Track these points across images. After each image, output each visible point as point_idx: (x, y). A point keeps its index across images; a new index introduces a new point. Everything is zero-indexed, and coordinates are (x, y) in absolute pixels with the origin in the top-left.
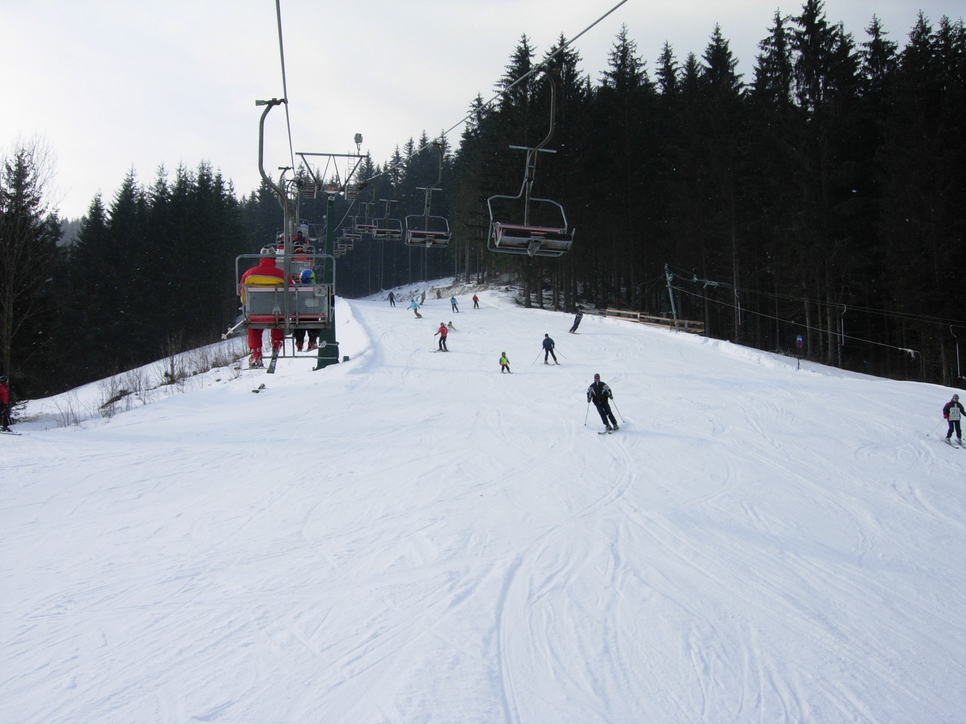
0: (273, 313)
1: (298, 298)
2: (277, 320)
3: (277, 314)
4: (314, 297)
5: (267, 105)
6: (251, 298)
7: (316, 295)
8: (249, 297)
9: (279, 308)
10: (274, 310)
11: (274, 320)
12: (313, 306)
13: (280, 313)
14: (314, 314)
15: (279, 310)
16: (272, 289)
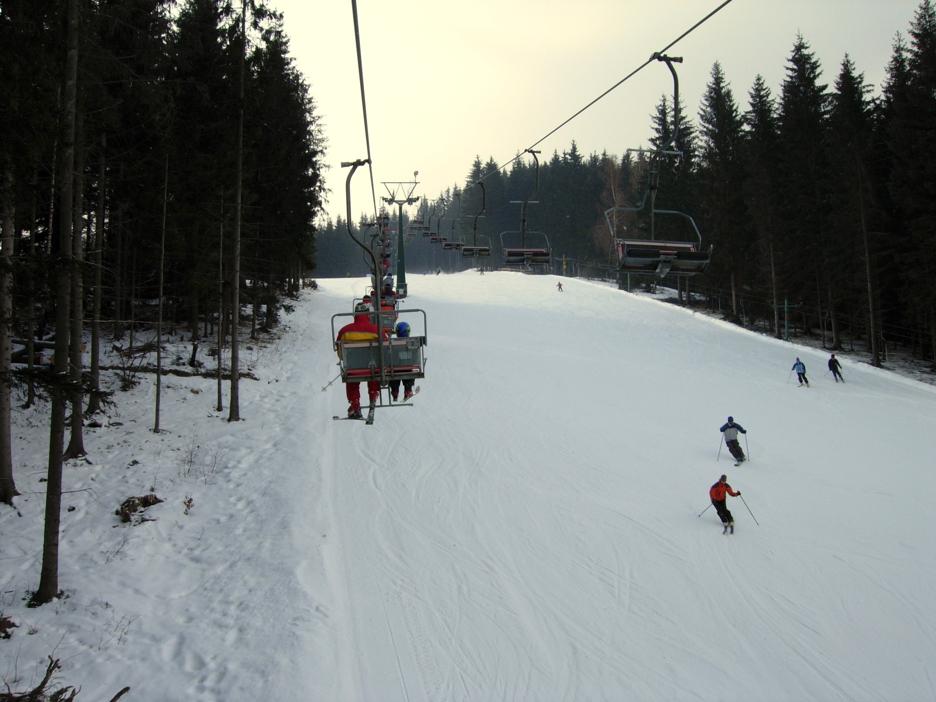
0: (369, 367)
1: (392, 351)
2: (373, 372)
3: (373, 368)
4: (407, 349)
5: (352, 166)
6: (347, 353)
7: (409, 347)
10: (370, 364)
11: (371, 373)
12: (406, 358)
13: (376, 366)
14: (408, 366)
15: (375, 363)
16: (367, 345)
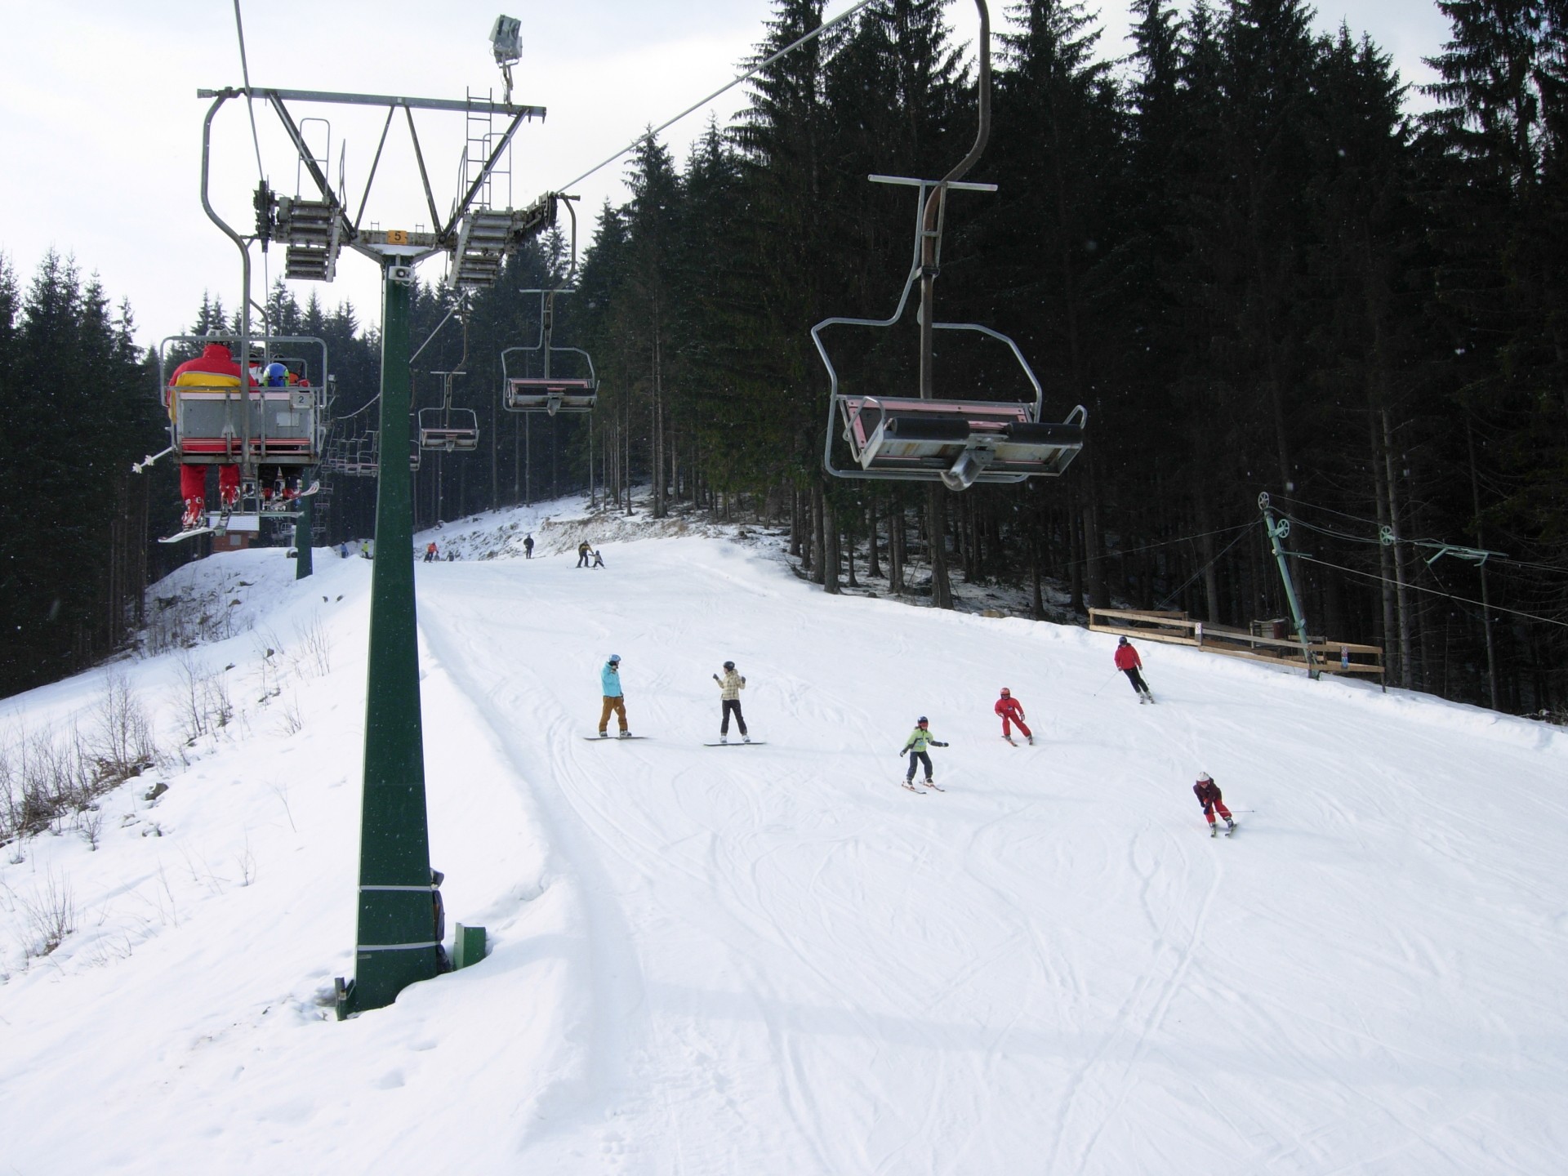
0: (223, 436)
1: (266, 411)
2: (229, 446)
3: (229, 437)
4: (291, 409)
5: (217, 97)
6: (185, 410)
7: (295, 406)
8: (183, 408)
9: (232, 427)
10: (225, 430)
11: (225, 448)
12: (289, 424)
13: (235, 436)
14: (291, 439)
15: (233, 430)
